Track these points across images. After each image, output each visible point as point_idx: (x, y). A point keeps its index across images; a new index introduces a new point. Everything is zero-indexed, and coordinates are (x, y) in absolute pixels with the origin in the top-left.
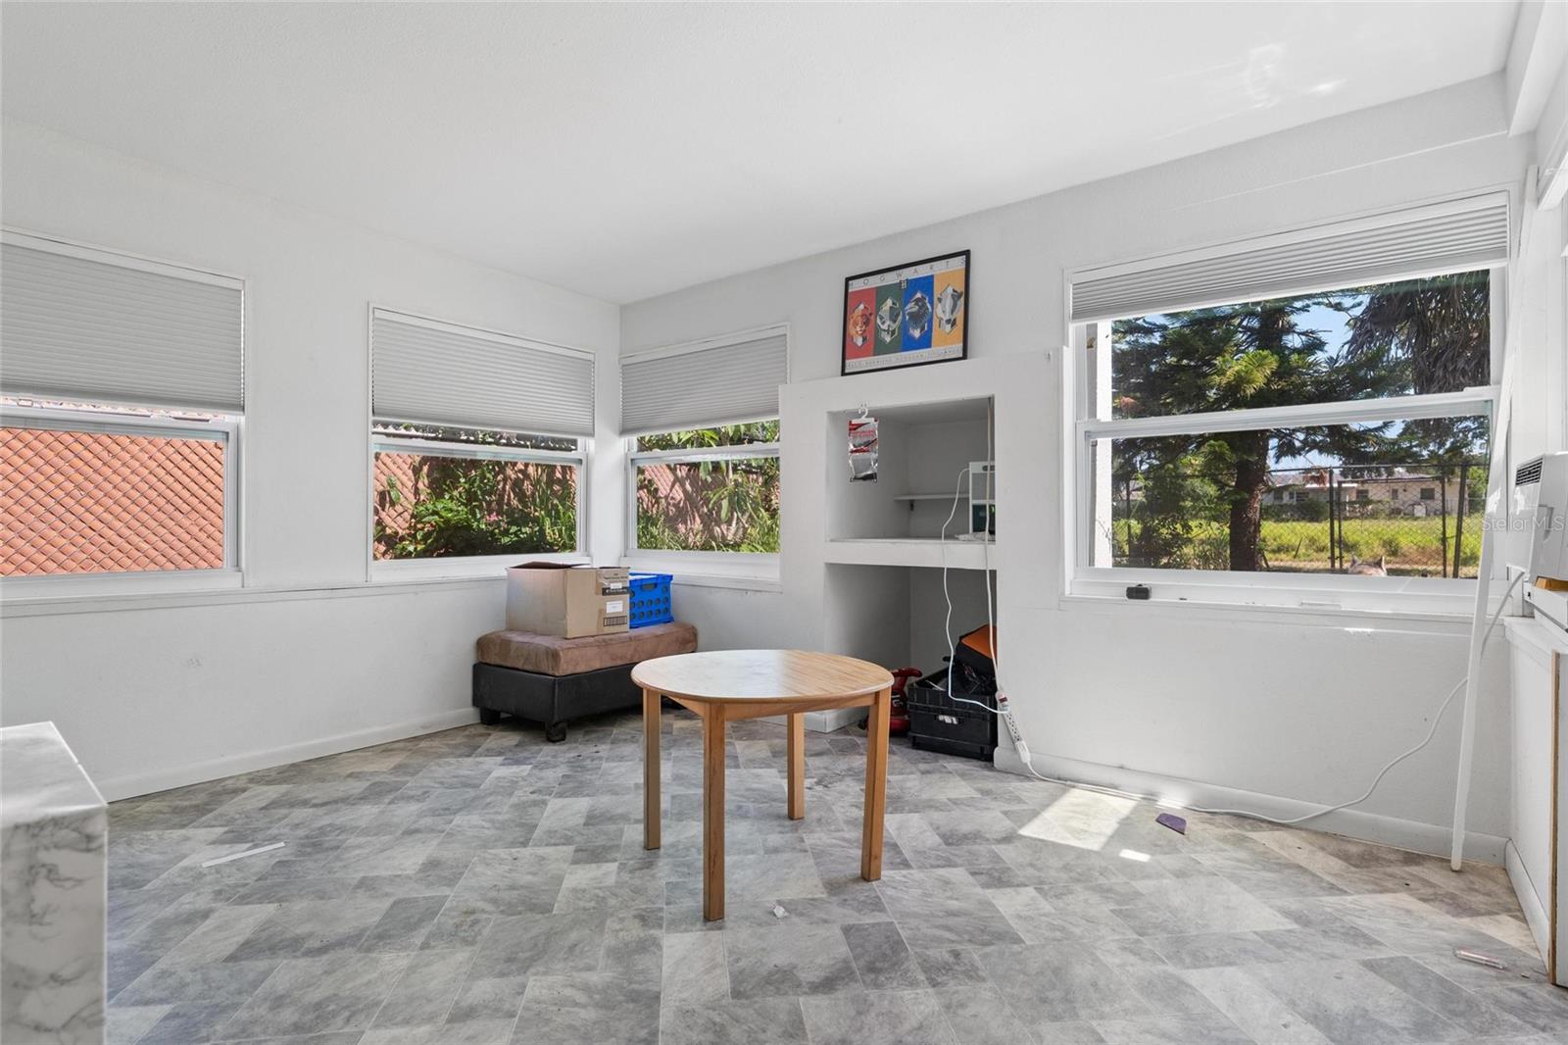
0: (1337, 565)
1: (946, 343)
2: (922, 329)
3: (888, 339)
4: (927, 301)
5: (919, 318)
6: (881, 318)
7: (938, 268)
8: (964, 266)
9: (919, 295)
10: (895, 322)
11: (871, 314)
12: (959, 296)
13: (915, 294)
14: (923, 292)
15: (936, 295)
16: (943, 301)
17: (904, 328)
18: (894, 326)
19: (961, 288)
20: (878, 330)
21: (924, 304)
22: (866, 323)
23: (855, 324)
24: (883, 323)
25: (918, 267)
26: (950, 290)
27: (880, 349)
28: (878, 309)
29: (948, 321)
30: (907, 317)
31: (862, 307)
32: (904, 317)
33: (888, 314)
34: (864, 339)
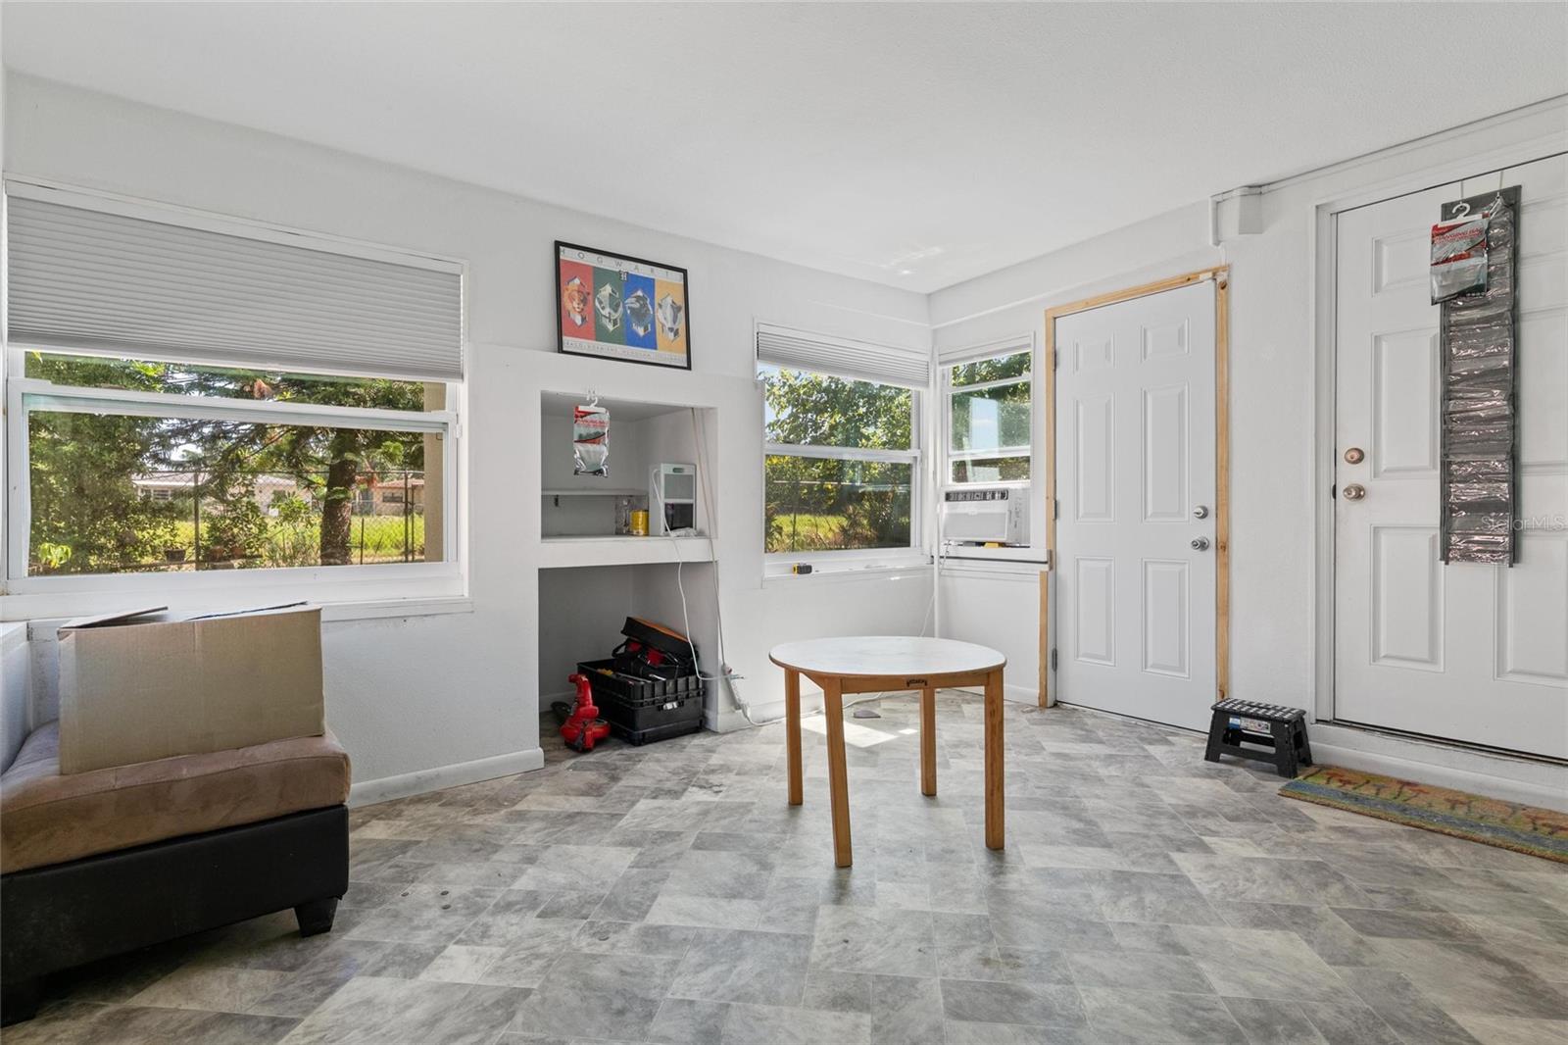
0: (410, 558)
1: (669, 349)
2: (646, 329)
3: (611, 328)
4: (648, 302)
5: (640, 315)
6: (600, 303)
7: (658, 274)
8: (682, 283)
9: (640, 293)
10: (616, 311)
11: (588, 294)
12: (679, 309)
13: (636, 291)
14: (644, 291)
15: (657, 300)
16: (664, 308)
17: (625, 319)
18: (615, 316)
19: (680, 302)
20: (597, 315)
21: (645, 305)
22: (584, 301)
23: (572, 299)
24: (603, 308)
25: (640, 265)
26: (669, 300)
27: (601, 335)
28: (596, 292)
29: (671, 329)
30: (629, 312)
31: (577, 281)
32: (625, 311)
33: (607, 299)
34: (583, 319)
